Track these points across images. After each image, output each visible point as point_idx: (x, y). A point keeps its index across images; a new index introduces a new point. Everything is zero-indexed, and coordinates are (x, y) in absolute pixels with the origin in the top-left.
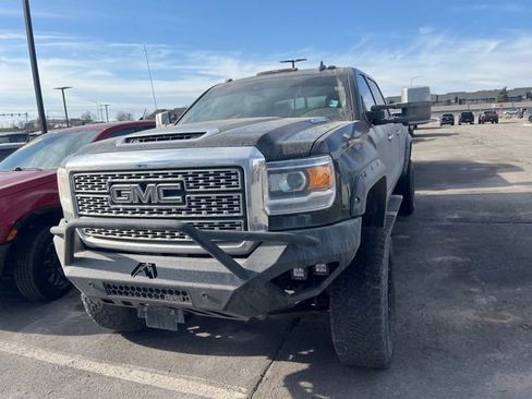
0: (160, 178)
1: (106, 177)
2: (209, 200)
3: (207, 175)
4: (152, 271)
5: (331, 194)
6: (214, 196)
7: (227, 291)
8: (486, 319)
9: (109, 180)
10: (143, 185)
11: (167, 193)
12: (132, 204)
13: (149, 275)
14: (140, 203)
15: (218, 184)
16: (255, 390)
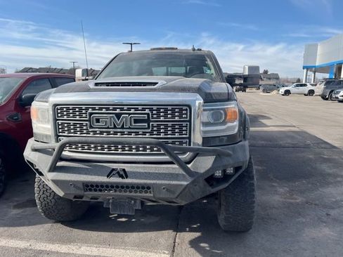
0: (132, 111)
1: (87, 109)
2: (166, 126)
3: (166, 110)
4: (124, 174)
5: (236, 125)
6: (170, 124)
7: (181, 185)
8: (288, 200)
9: (90, 111)
10: (118, 116)
11: (136, 121)
12: (108, 128)
13: (121, 176)
14: (115, 127)
15: (174, 117)
16: (173, 251)
